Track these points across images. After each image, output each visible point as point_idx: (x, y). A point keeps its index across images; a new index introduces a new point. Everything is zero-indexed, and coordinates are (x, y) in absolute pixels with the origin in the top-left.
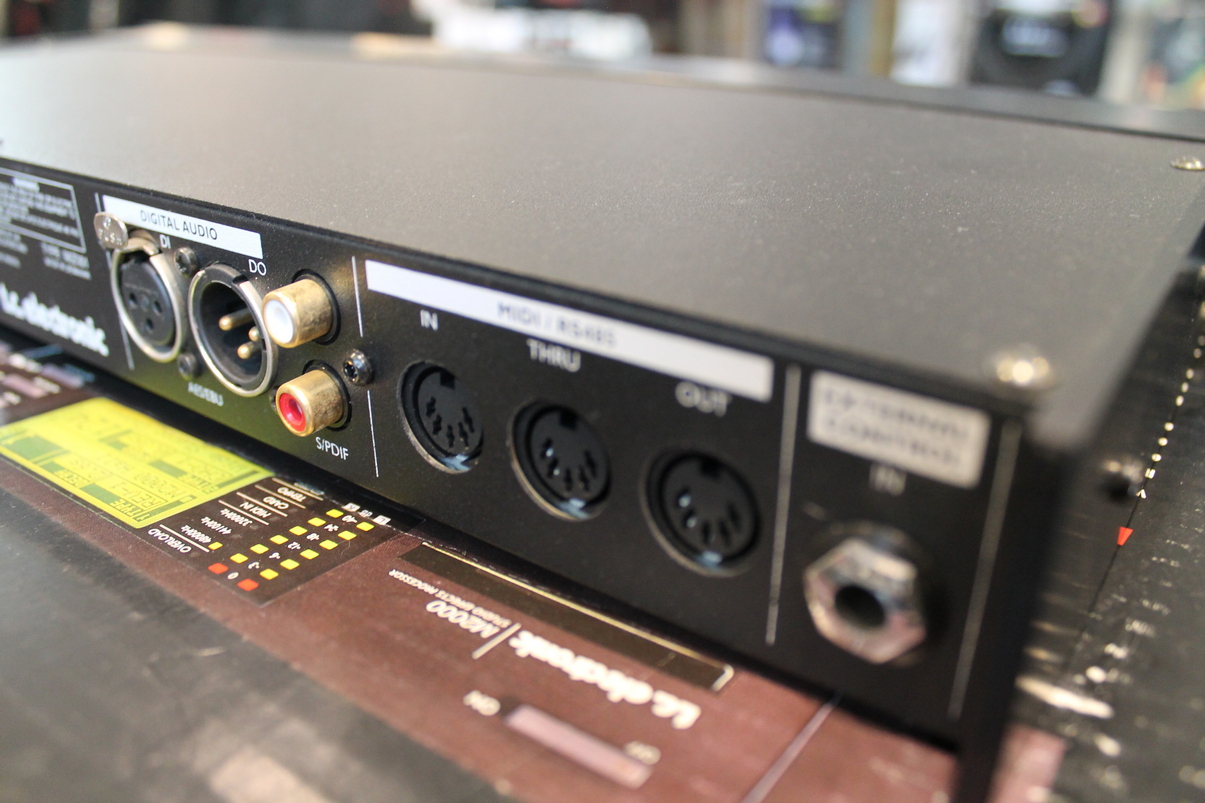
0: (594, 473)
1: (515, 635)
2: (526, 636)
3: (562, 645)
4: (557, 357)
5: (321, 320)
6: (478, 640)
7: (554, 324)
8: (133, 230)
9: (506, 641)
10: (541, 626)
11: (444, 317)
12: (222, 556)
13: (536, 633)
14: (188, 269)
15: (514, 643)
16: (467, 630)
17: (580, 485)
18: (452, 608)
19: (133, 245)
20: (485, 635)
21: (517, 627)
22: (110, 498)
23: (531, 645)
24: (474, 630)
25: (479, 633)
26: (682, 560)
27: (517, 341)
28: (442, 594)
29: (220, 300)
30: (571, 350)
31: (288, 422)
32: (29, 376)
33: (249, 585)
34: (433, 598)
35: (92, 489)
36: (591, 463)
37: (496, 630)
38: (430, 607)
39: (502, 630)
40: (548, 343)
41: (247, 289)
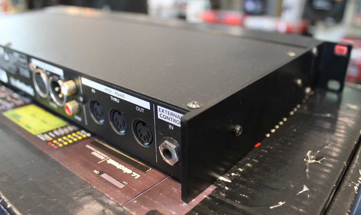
0: (125, 125)
1: (108, 159)
2: (111, 160)
3: (117, 162)
4: (115, 100)
5: (74, 90)
6: (100, 160)
7: (114, 93)
8: (37, 67)
9: (106, 161)
10: (114, 158)
11: (96, 90)
12: (51, 141)
13: (113, 159)
14: (48, 77)
15: (107, 161)
16: (98, 158)
17: (123, 127)
18: (97, 154)
19: (38, 71)
20: (102, 159)
21: (109, 158)
22: (29, 128)
23: (111, 161)
24: (100, 158)
25: (101, 159)
26: (141, 144)
27: (108, 96)
28: (96, 151)
29: (55, 84)
30: (118, 98)
31: (67, 112)
32: (16, 99)
33: (56, 147)
34: (93, 151)
35: (27, 126)
36: (124, 123)
37: (104, 158)
38: (92, 153)
39: (106, 158)
40: (114, 97)
41: (60, 82)
